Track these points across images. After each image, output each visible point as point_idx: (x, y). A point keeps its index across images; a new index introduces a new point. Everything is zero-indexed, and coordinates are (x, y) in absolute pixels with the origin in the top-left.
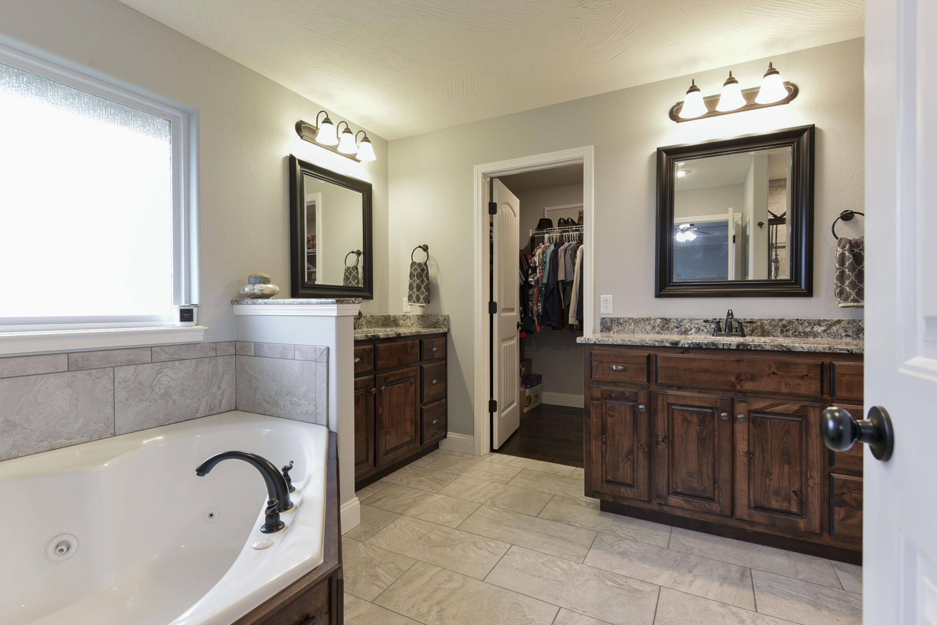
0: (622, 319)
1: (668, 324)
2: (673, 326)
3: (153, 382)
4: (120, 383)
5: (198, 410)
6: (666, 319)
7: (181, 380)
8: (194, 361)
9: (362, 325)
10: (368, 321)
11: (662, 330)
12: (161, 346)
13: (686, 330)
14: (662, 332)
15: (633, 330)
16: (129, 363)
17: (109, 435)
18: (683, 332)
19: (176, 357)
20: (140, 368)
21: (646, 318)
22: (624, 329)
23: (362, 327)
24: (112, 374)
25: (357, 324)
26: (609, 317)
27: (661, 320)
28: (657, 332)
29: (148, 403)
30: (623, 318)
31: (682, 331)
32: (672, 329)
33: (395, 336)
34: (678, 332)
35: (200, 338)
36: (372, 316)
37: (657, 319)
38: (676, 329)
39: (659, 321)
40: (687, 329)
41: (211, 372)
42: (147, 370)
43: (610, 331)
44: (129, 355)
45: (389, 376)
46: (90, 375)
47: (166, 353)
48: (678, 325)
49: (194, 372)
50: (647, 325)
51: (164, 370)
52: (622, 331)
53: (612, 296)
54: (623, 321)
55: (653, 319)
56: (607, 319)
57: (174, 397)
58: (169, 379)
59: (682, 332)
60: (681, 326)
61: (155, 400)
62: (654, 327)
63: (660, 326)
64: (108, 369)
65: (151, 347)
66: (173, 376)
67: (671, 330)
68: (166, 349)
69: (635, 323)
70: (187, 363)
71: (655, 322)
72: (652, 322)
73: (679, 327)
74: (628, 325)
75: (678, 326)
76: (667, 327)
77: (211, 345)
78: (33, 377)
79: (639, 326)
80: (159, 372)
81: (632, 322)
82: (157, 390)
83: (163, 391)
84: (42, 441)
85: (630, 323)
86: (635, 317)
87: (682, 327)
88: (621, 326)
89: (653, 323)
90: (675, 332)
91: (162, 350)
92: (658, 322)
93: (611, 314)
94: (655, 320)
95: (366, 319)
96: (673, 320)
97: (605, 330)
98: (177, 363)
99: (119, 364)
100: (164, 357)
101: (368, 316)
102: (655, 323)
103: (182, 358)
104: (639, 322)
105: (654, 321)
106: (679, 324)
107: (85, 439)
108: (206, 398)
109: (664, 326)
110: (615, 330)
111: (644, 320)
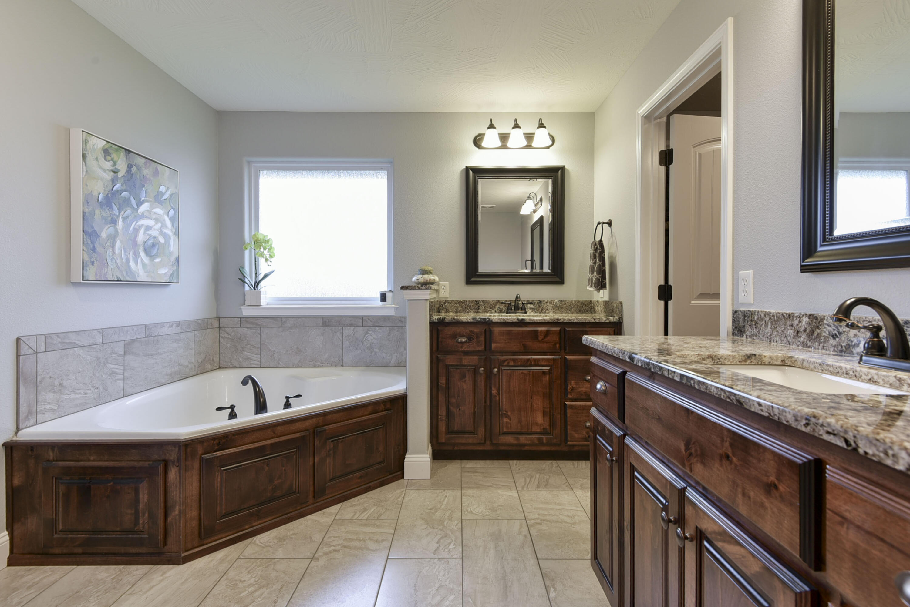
0: (756, 314)
1: (819, 329)
2: (827, 332)
3: (364, 338)
4: (346, 337)
5: (390, 362)
6: (816, 318)
7: (380, 340)
8: (388, 328)
9: (547, 310)
10: (556, 307)
11: (810, 341)
12: (368, 317)
13: (849, 343)
14: (809, 344)
15: (770, 335)
16: (351, 326)
17: (340, 366)
18: (844, 348)
19: (377, 325)
20: (356, 329)
21: (787, 314)
22: (759, 332)
23: (547, 311)
24: (342, 330)
25: (541, 309)
26: (741, 309)
27: (809, 318)
28: (803, 343)
29: (360, 351)
30: (758, 312)
31: (843, 345)
32: (826, 338)
33: (516, 320)
34: (835, 346)
35: (392, 313)
36: (562, 301)
37: (803, 316)
38: (831, 341)
39: (805, 320)
40: (852, 342)
41: (399, 337)
42: (360, 331)
43: (743, 336)
44: (351, 321)
45: (507, 360)
46: (332, 330)
47: (371, 321)
48: (836, 332)
49: (388, 336)
50: (789, 328)
51: (371, 332)
52: (756, 336)
53: (751, 271)
54: (758, 319)
55: (797, 316)
56: (740, 313)
57: (375, 350)
58: (372, 338)
59: (842, 347)
60: (840, 333)
61: (364, 350)
62: (798, 332)
63: (808, 331)
64: (340, 328)
65: (363, 317)
66: (375, 336)
67: (824, 342)
68: (371, 319)
69: (772, 324)
70: (384, 329)
71: (800, 322)
72: (796, 322)
73: (838, 337)
74: (763, 326)
75: (836, 334)
76: (818, 334)
77: (399, 318)
78: (307, 328)
79: (777, 329)
80: (367, 333)
81: (768, 320)
82: (365, 344)
83: (369, 345)
84: (311, 362)
85: (767, 322)
86: (773, 311)
87: (843, 337)
88: (756, 328)
89: (797, 325)
90: (830, 346)
91: (369, 319)
92: (804, 323)
93: (750, 304)
94: (800, 317)
95: (553, 304)
96: (827, 320)
97: (736, 332)
98: (377, 328)
99: (345, 326)
100: (370, 324)
101: (556, 301)
102: (800, 324)
103: (380, 325)
104: (777, 321)
105: (798, 319)
106: (838, 329)
107: (329, 365)
108: (396, 354)
109: (812, 332)
110: (748, 333)
111: (784, 317)
